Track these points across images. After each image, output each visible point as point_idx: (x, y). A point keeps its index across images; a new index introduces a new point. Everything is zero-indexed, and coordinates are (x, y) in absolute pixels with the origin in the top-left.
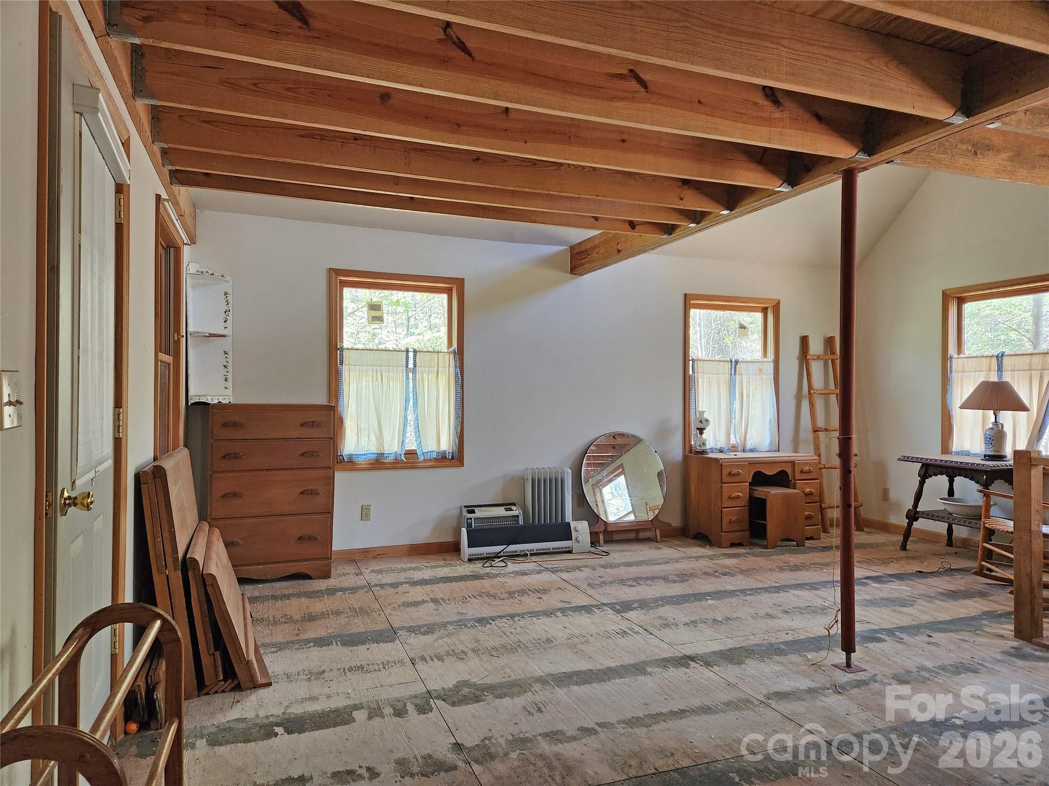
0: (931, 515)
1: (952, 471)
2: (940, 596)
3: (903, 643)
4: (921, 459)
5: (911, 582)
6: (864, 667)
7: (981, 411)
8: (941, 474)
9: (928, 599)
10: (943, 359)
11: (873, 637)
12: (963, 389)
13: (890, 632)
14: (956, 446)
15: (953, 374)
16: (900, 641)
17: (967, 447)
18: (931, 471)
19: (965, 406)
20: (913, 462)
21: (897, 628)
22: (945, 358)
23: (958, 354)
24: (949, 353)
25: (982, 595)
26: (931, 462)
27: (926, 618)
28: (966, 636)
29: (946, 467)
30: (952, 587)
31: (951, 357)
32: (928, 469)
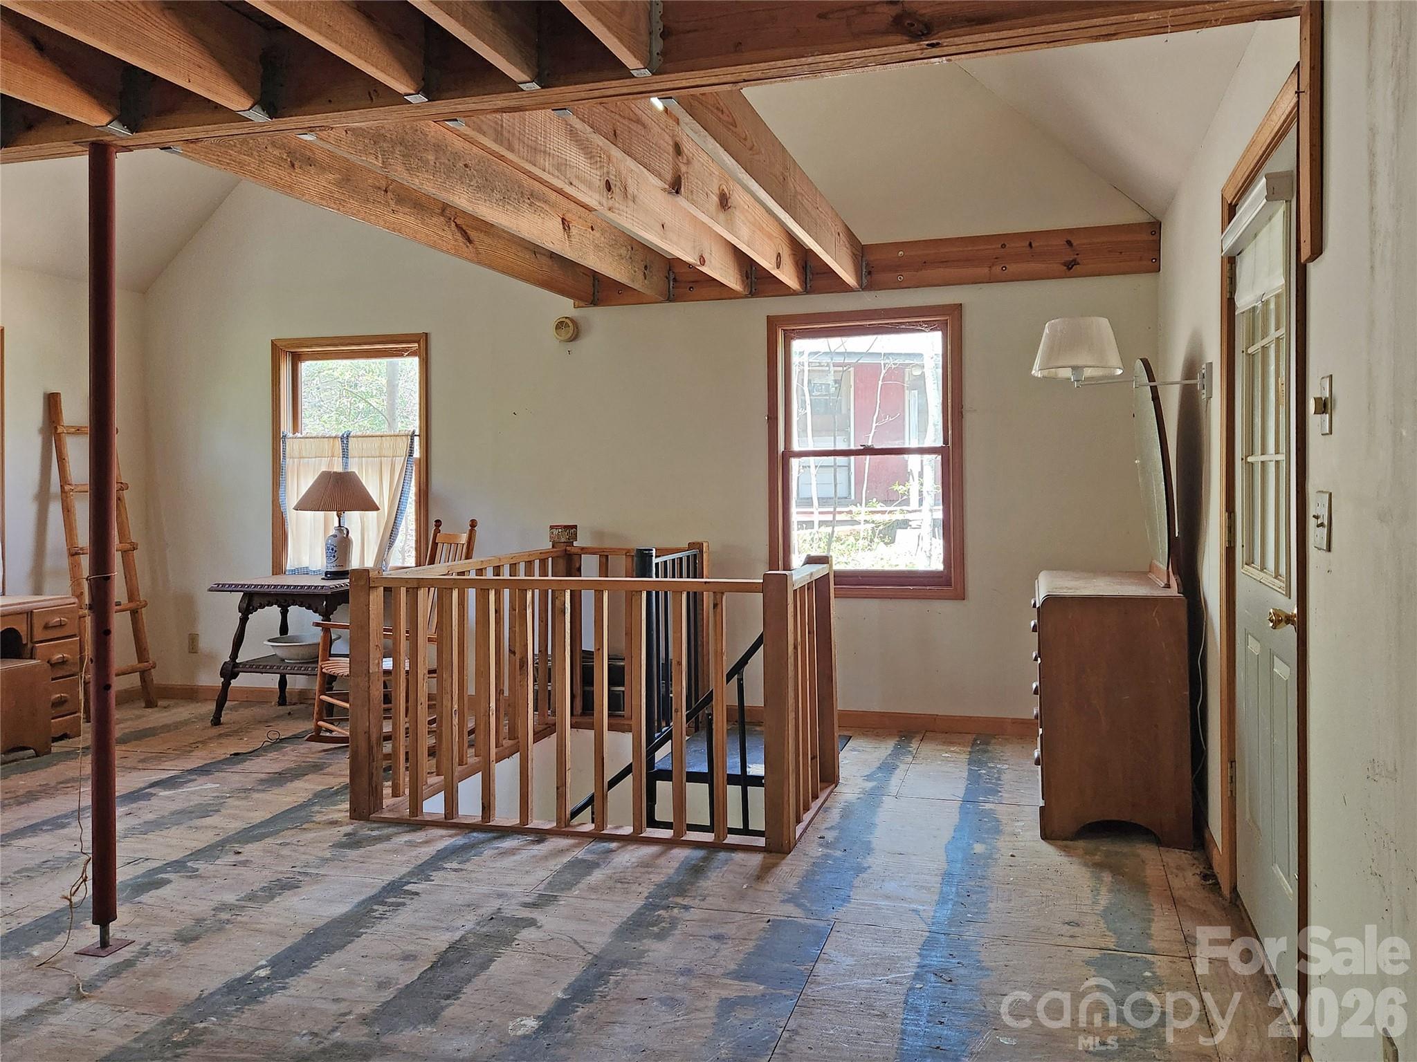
0: (256, 666)
1: (285, 599)
2: (260, 784)
3: (196, 876)
4: (243, 586)
5: (221, 774)
6: (130, 937)
7: (321, 513)
8: (270, 604)
9: (243, 795)
10: (273, 438)
11: (151, 882)
12: (299, 484)
13: (178, 866)
14: (290, 564)
15: (287, 460)
16: (194, 874)
17: (305, 562)
18: (256, 602)
19: (301, 506)
20: (231, 591)
21: (191, 854)
22: (277, 438)
23: (294, 434)
24: (282, 430)
25: (317, 768)
26: (256, 589)
27: (236, 826)
28: (288, 836)
29: (277, 595)
30: (277, 767)
31: (285, 437)
32: (253, 600)
